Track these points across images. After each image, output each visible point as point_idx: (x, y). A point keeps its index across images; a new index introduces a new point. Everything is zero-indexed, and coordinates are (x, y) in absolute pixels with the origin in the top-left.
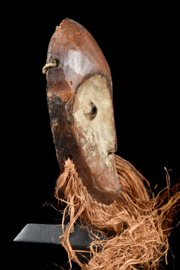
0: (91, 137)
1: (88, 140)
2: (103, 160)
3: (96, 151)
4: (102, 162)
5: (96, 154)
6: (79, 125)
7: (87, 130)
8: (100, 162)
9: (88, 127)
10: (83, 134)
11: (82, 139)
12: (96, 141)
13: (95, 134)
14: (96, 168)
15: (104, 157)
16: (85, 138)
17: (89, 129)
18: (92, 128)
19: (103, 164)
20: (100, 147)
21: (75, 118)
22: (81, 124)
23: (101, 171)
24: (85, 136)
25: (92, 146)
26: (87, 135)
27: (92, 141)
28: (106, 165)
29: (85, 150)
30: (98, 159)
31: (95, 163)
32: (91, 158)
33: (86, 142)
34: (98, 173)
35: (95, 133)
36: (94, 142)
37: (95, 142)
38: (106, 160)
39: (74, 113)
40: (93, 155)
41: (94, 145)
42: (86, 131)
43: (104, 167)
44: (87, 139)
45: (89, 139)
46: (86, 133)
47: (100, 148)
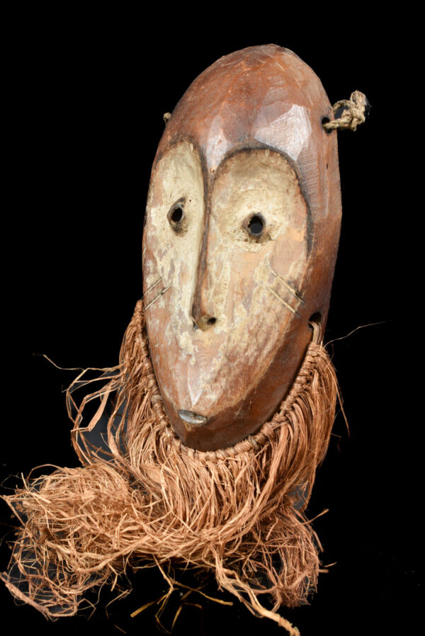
0: (168, 269)
1: (160, 271)
2: (176, 327)
3: (166, 299)
4: (171, 329)
5: (166, 306)
6: (153, 233)
7: (166, 252)
8: (168, 327)
9: (168, 245)
10: (156, 254)
11: (150, 261)
12: (174, 281)
13: (177, 266)
14: (158, 333)
15: (180, 324)
16: (155, 262)
17: (170, 251)
18: (176, 253)
19: (171, 334)
20: (180, 299)
21: (151, 218)
22: (158, 233)
23: (162, 346)
24: (158, 259)
25: (162, 285)
26: (161, 260)
27: (166, 277)
28: (177, 342)
29: (149, 286)
30: (166, 318)
31: (158, 321)
32: (155, 307)
33: (155, 272)
34: (157, 346)
35: (180, 265)
36: (170, 281)
37: (172, 283)
38: (184, 333)
39: (151, 206)
40: (159, 304)
41: (166, 285)
42: (163, 251)
43: (172, 342)
44: (159, 267)
45: (162, 269)
46: (162, 254)
47: (180, 302)
